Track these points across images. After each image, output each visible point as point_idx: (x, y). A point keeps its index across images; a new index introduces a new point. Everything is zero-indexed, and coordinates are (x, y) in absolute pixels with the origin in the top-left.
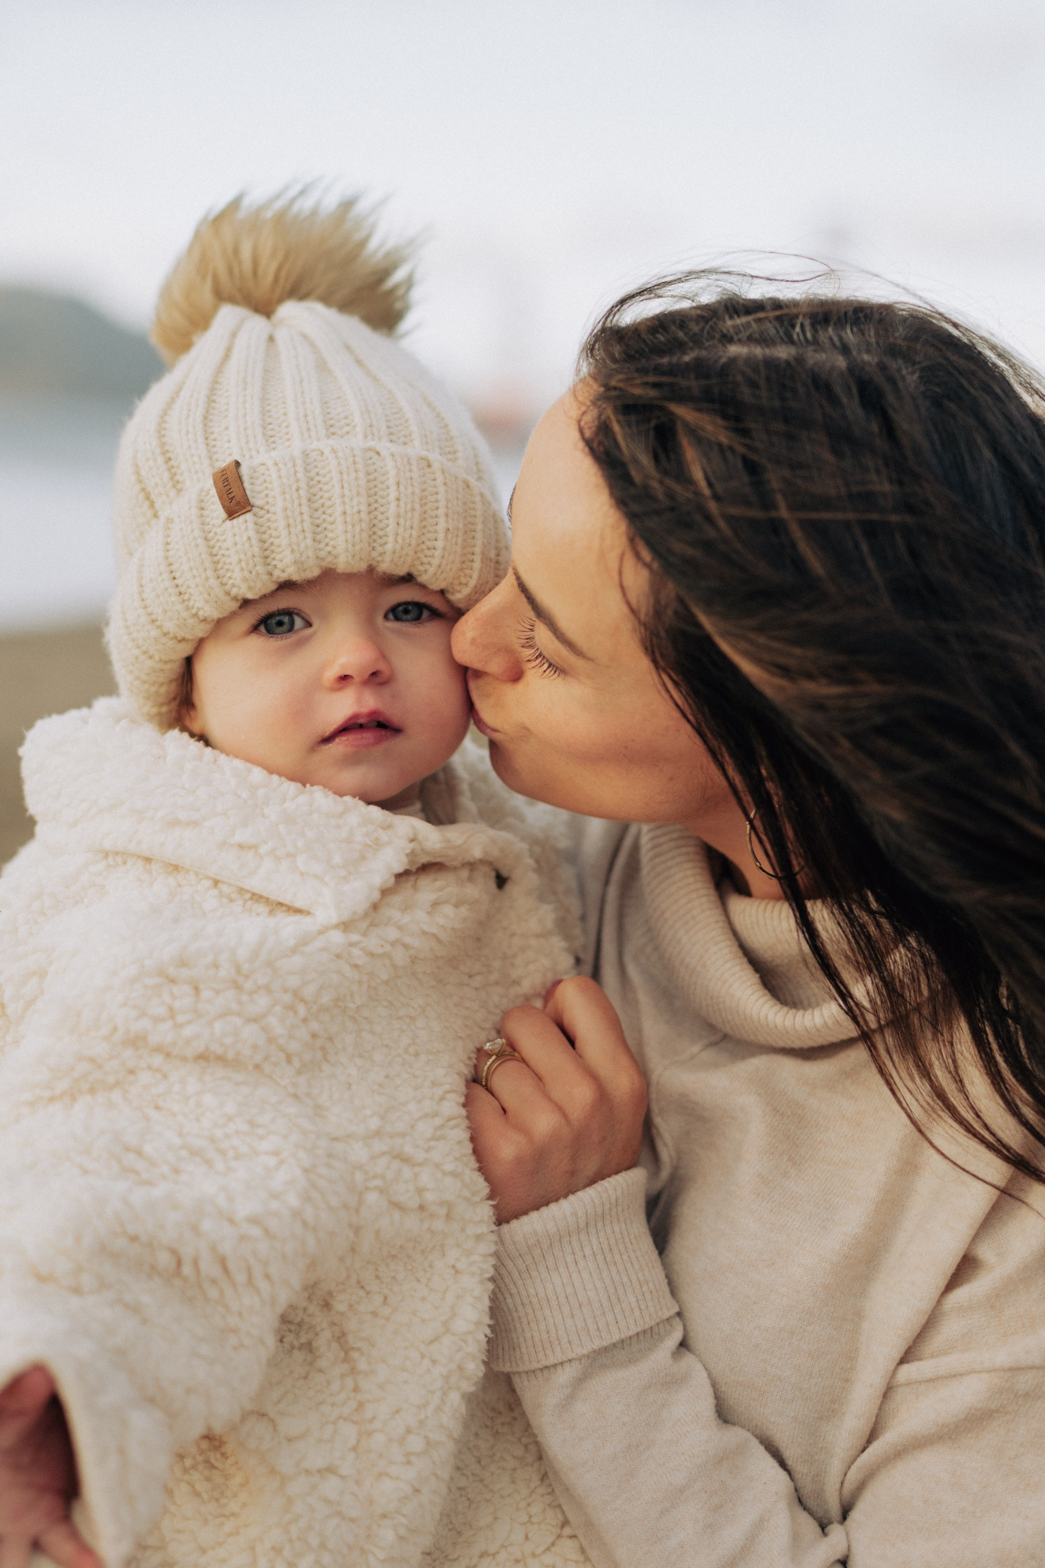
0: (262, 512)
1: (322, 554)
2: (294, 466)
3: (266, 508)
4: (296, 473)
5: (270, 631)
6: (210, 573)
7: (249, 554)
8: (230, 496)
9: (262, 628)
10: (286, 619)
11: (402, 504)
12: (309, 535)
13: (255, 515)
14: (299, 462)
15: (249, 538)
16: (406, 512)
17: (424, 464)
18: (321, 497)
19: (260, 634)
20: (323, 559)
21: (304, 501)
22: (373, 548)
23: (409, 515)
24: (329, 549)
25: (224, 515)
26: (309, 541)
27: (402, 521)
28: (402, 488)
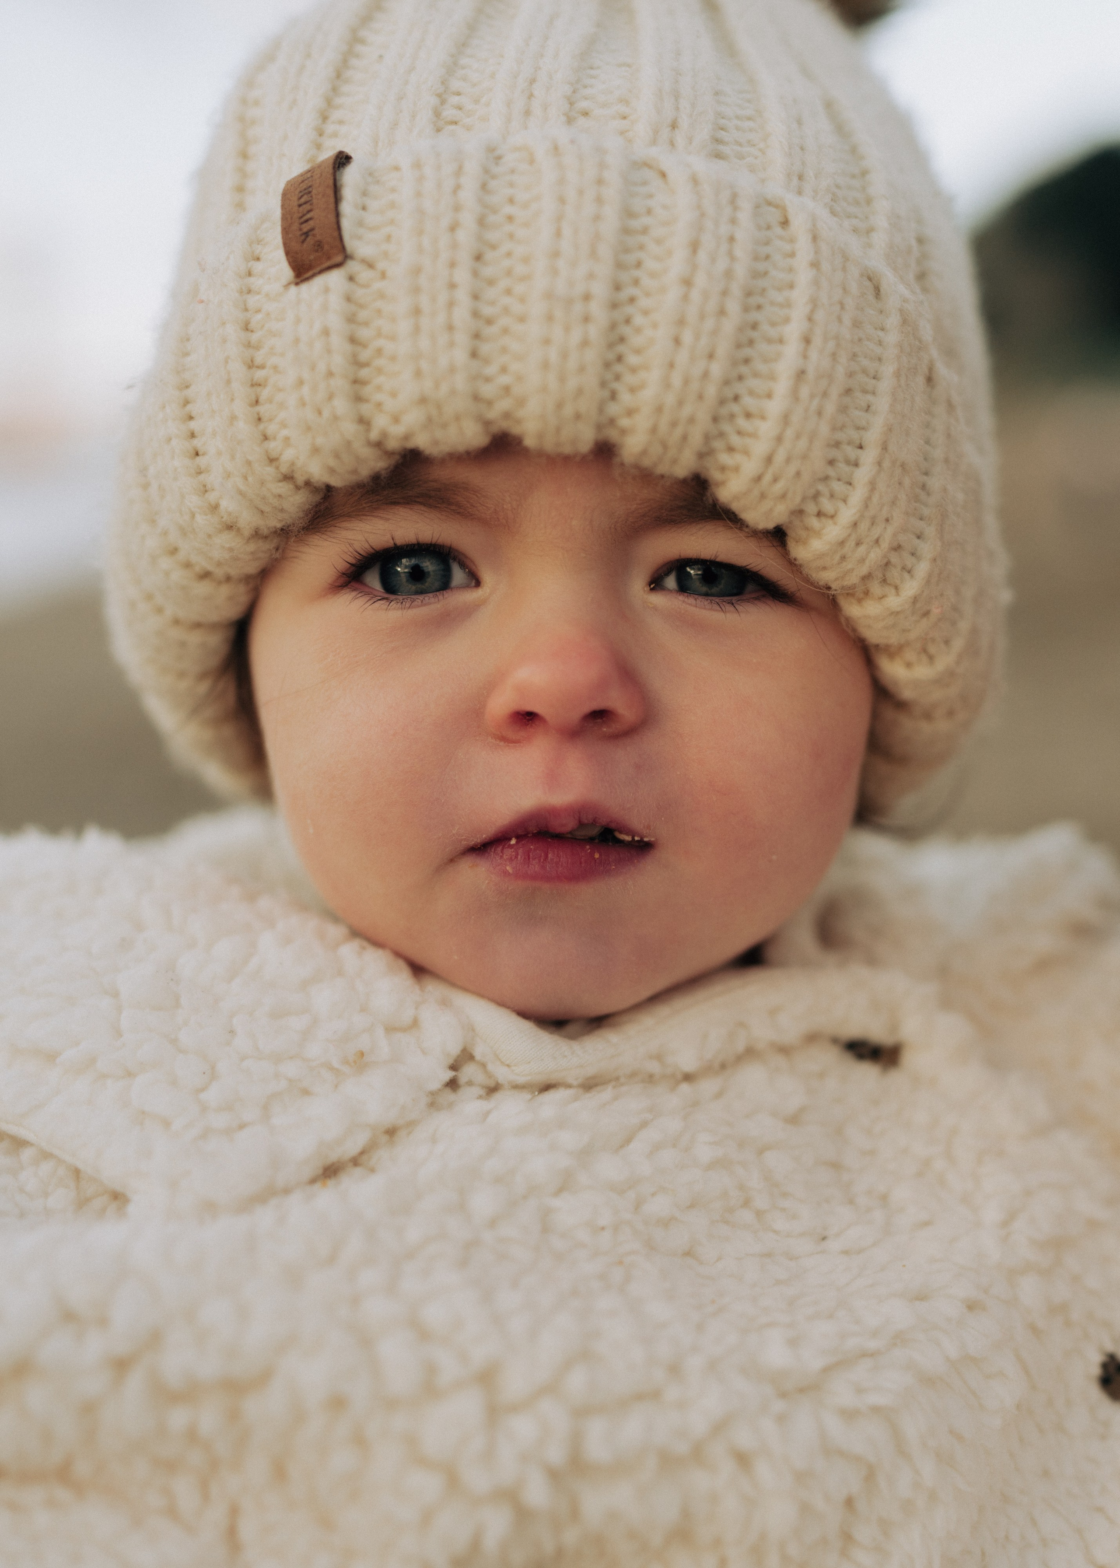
0: (364, 275)
1: (487, 390)
2: (459, 172)
3: (381, 265)
4: (457, 188)
5: (390, 588)
6: (240, 407)
7: (322, 367)
8: (306, 227)
9: (373, 580)
10: (429, 565)
11: (695, 295)
12: (462, 339)
13: (351, 279)
14: (472, 168)
15: (326, 332)
16: (702, 317)
17: (773, 216)
18: (509, 254)
19: (369, 593)
20: (490, 403)
21: (464, 258)
22: (613, 396)
23: (709, 324)
24: (504, 380)
25: (288, 273)
26: (460, 356)
27: (687, 337)
28: (702, 256)
